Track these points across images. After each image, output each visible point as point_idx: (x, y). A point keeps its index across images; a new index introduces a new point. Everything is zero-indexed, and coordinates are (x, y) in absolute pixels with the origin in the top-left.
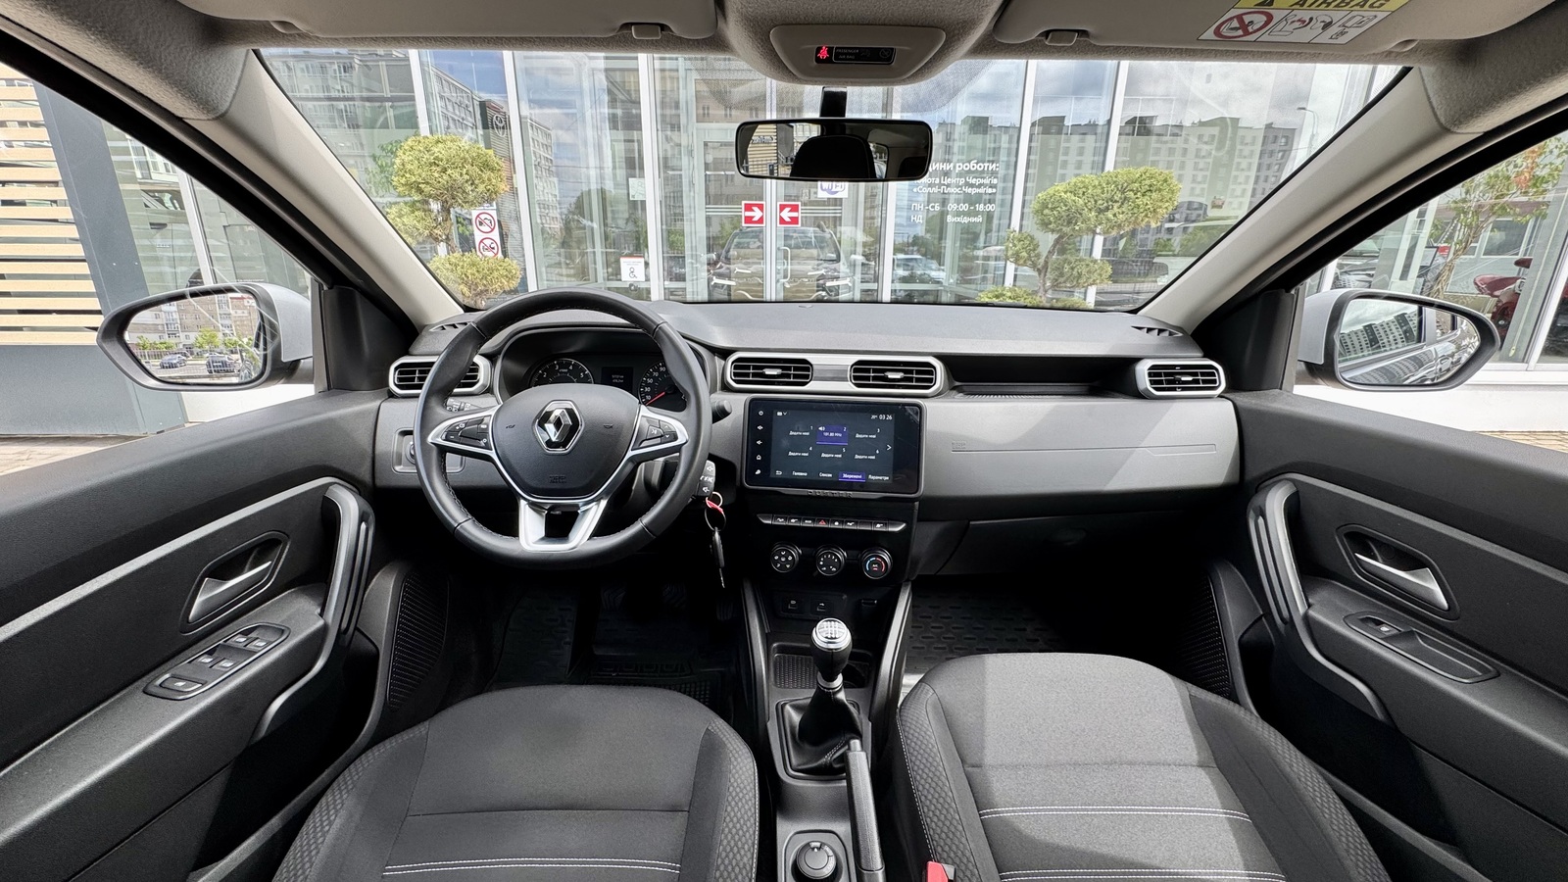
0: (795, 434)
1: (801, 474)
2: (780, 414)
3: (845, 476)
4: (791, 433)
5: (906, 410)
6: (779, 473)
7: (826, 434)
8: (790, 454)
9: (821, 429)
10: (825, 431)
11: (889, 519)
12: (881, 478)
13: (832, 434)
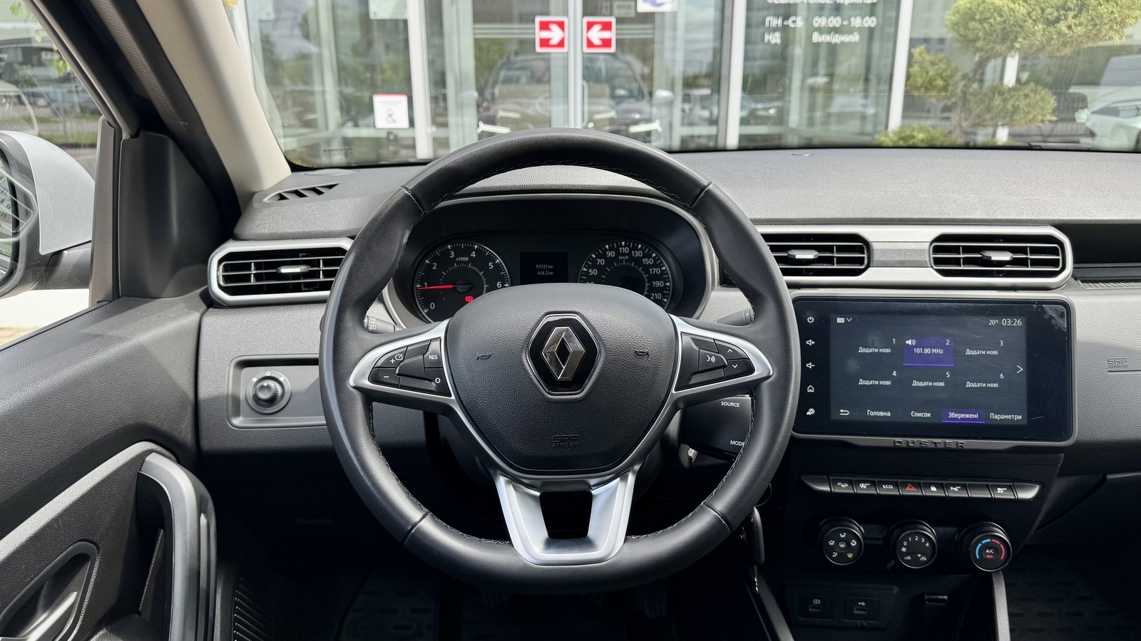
0: (867, 351)
1: (882, 414)
2: (840, 320)
3: (952, 415)
4: (861, 350)
5: (1044, 312)
6: (844, 412)
7: (918, 351)
8: (862, 382)
9: (909, 342)
10: (916, 346)
11: (1014, 480)
12: (1009, 417)
13: (927, 351)
